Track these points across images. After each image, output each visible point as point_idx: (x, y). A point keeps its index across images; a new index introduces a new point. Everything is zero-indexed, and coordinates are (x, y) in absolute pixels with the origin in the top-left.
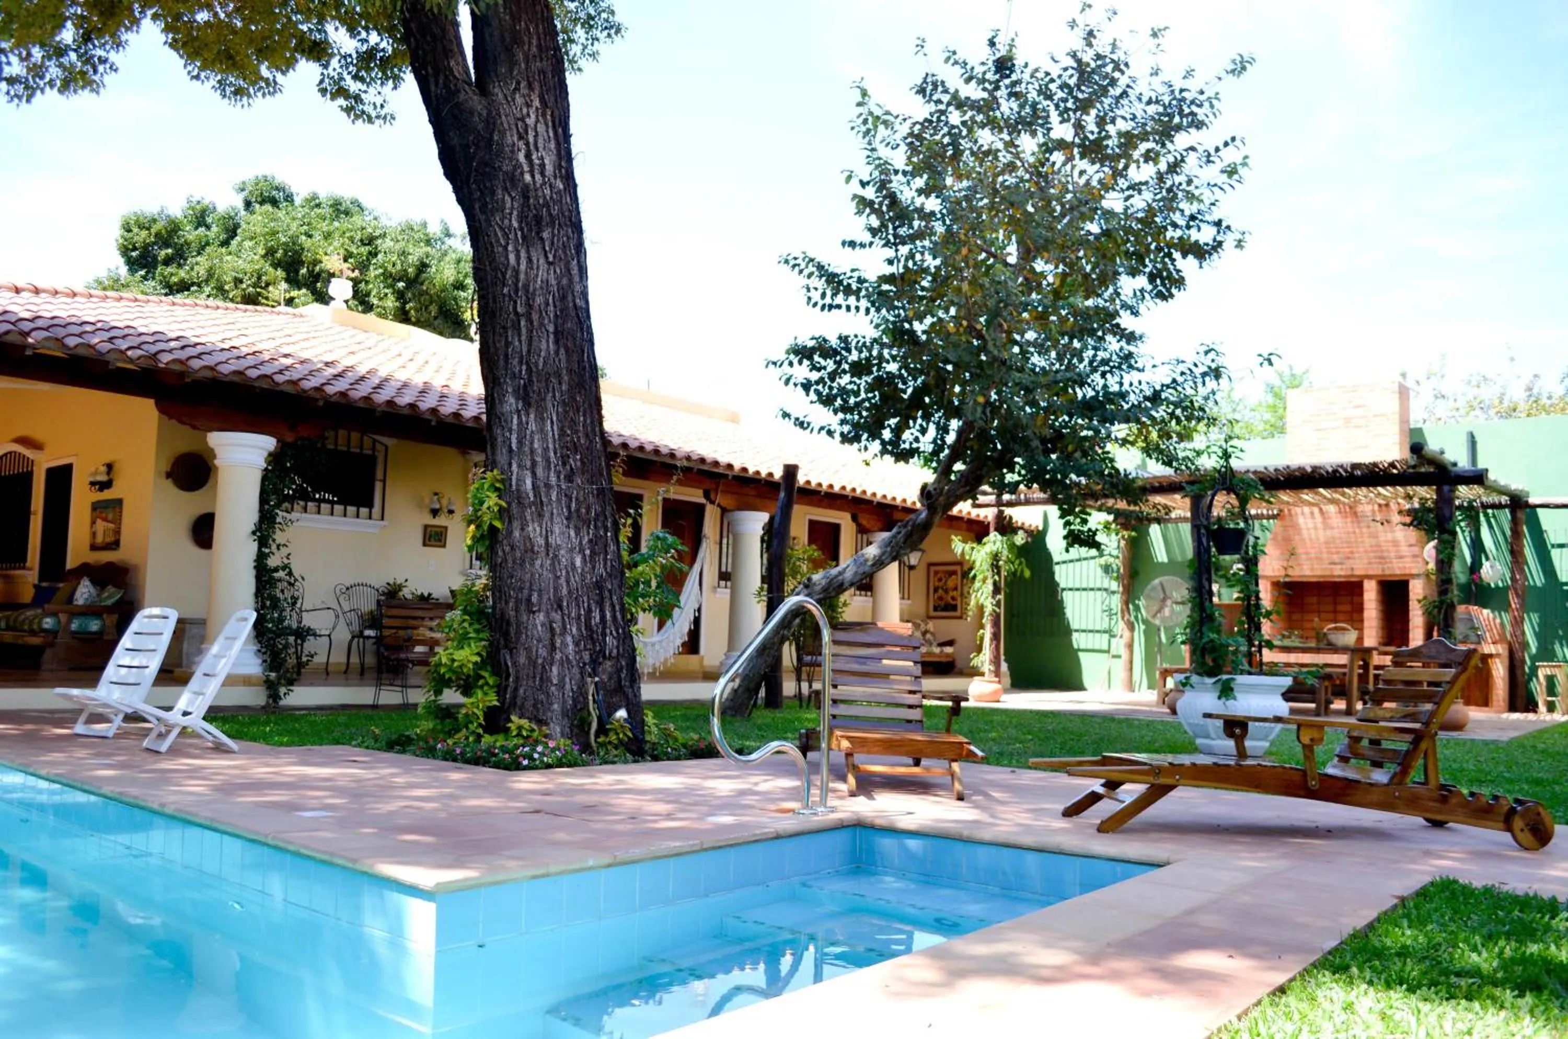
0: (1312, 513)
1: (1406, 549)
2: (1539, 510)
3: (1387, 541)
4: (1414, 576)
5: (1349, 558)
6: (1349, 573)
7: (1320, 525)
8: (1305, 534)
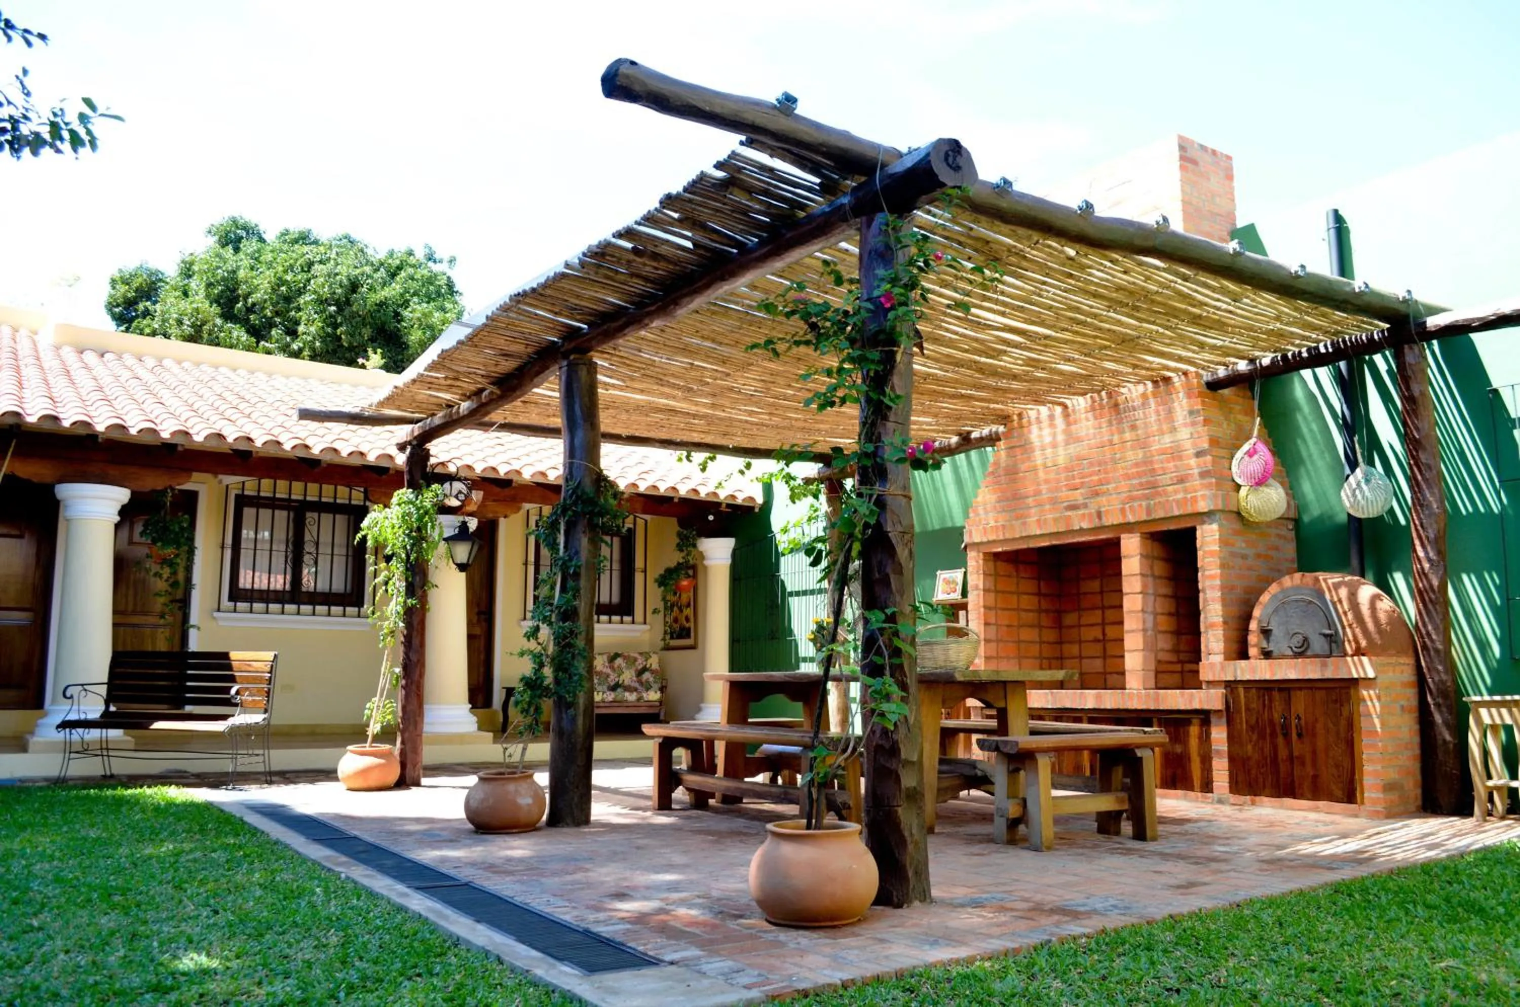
0: (1051, 417)
1: (1193, 462)
2: (1479, 339)
3: (1163, 452)
4: (1206, 516)
5: (1097, 494)
6: (1096, 523)
7: (1060, 438)
8: (1038, 458)
